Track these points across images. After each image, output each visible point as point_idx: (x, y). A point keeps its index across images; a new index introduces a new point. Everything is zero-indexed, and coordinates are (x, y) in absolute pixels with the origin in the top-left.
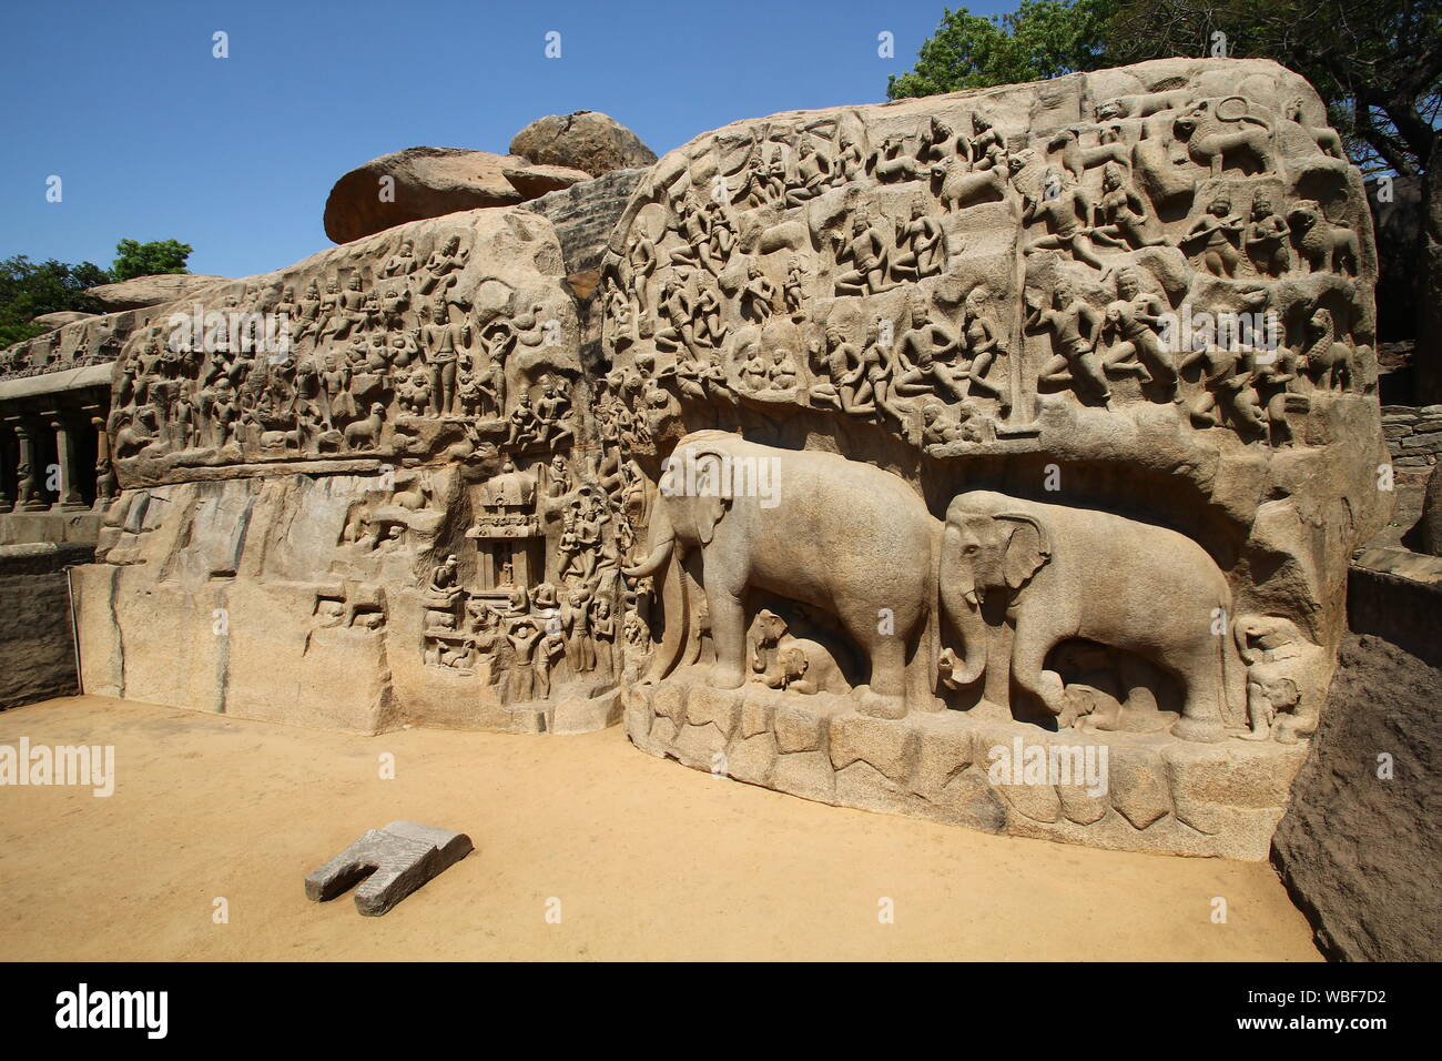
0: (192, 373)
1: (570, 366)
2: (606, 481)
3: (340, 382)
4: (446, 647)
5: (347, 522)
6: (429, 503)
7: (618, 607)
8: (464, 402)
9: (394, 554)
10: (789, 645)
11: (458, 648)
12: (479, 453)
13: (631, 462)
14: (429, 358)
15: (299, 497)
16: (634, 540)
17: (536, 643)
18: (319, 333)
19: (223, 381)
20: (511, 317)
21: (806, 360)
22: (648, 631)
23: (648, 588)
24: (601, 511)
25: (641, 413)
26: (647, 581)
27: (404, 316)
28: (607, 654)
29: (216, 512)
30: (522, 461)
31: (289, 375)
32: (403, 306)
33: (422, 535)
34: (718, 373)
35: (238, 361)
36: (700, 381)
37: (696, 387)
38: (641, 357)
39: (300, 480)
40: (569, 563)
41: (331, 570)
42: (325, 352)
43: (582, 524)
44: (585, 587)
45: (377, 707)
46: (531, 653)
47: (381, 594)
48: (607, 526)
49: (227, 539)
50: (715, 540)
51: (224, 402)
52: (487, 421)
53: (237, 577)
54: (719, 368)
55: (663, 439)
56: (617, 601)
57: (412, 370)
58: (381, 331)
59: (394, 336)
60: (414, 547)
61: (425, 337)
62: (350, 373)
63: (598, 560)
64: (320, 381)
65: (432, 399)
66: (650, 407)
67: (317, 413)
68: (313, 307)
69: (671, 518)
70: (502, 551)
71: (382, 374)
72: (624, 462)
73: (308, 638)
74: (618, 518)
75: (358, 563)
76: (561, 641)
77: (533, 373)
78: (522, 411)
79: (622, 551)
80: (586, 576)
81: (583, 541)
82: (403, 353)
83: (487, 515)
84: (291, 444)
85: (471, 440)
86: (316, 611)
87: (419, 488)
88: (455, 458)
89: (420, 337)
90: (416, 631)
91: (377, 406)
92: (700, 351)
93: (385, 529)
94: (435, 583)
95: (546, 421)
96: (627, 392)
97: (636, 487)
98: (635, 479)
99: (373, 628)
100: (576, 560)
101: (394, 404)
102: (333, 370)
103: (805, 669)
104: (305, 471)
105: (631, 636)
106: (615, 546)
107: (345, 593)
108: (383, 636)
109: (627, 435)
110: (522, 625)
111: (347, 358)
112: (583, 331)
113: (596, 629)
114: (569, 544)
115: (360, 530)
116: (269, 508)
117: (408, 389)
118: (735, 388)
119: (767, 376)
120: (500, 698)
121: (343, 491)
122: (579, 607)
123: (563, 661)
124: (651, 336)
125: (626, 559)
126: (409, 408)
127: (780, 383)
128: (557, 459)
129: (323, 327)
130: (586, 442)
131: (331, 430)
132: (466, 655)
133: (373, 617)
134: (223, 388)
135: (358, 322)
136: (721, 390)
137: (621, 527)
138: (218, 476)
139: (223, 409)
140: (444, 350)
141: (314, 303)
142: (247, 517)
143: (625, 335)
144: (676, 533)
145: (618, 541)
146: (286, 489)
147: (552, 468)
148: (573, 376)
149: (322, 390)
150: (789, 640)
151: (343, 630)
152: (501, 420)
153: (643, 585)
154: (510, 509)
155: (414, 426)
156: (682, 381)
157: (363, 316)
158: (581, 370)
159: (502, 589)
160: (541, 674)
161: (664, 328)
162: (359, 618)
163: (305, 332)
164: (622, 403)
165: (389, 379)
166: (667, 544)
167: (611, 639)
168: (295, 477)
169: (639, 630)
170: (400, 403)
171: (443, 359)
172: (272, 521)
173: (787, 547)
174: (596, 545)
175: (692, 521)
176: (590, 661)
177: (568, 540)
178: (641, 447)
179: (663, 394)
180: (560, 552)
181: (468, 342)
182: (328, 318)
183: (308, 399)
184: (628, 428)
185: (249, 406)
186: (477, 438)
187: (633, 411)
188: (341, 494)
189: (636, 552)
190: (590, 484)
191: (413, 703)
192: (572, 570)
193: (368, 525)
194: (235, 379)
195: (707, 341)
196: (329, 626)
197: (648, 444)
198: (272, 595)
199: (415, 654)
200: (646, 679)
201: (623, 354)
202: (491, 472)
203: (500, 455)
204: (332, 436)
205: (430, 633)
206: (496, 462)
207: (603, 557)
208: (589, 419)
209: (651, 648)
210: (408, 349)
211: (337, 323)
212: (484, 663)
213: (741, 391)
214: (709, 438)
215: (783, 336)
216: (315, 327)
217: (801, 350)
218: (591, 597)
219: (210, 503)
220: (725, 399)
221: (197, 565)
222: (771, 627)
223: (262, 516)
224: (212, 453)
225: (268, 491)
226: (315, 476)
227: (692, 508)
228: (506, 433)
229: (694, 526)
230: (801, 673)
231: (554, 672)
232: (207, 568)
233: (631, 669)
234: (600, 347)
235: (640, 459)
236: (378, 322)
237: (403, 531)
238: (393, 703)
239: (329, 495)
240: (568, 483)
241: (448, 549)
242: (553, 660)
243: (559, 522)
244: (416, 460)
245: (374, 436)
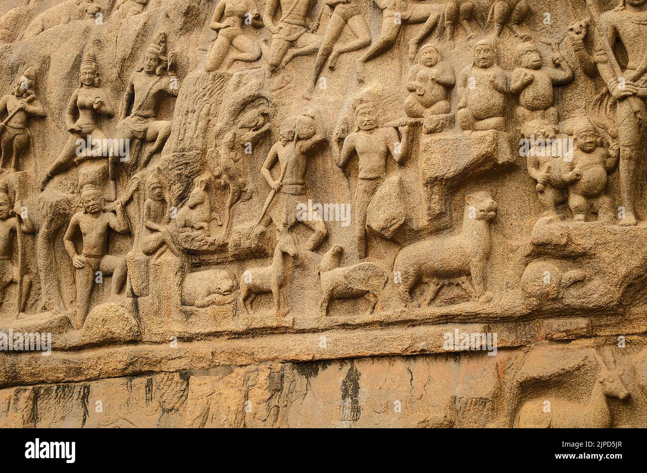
3: (387, 154)
18: (328, 52)
19: (90, 170)
31: (259, 145)
35: (129, 124)
42: (344, 90)
51: (96, 213)
61: (602, 41)
62: (415, 132)
65: (622, 180)
67: (320, 226)
71: (498, 128)
82: (543, 80)
89: (588, 41)
91: (484, 201)
102: (370, 127)
129: (335, 38)
135: (420, 22)
138: (78, 371)
139: (92, 227)
155: (583, 243)
163: (293, 51)
165: (513, 140)
168: (267, 369)
183: (300, 194)
204: (362, 274)
210: (551, 71)
216: (312, 39)
225: (202, 402)
236: (470, 18)
244: (582, 323)
245: (474, 272)
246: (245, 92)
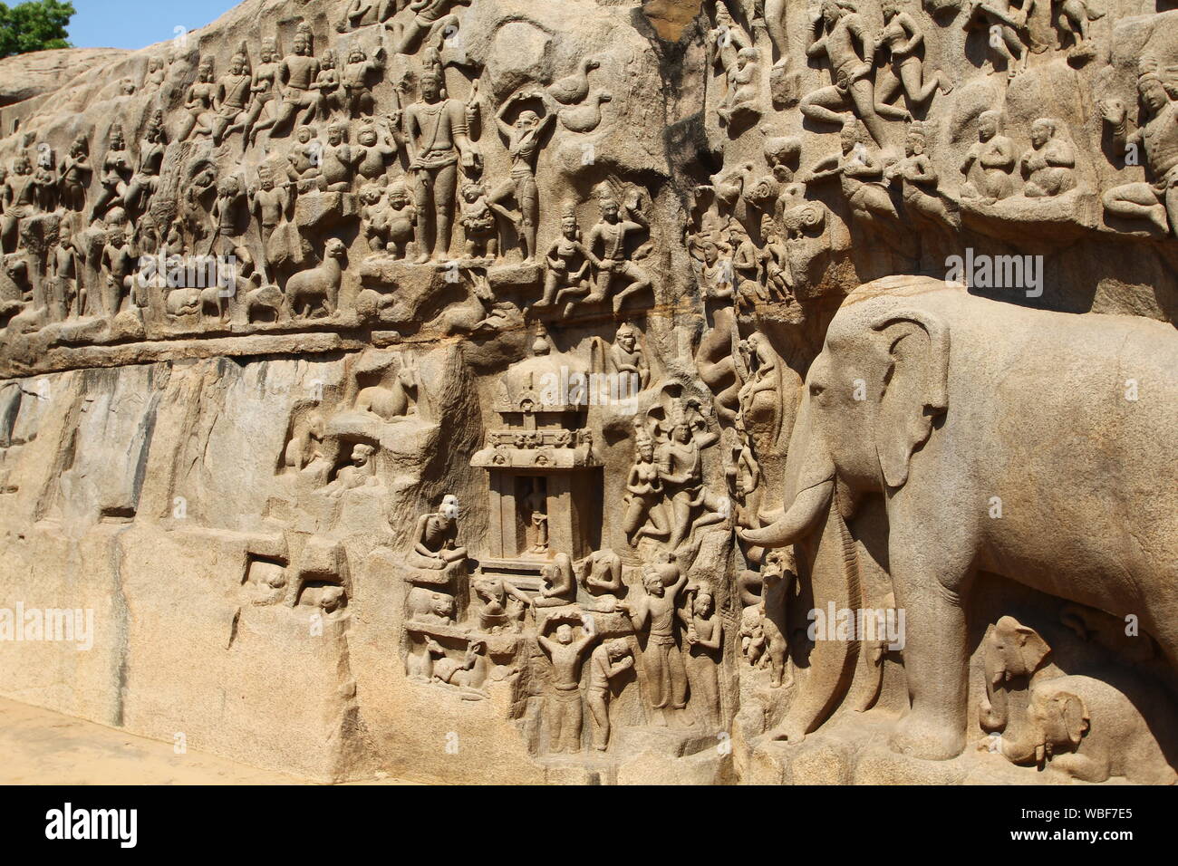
0: (76, 202)
1: (649, 163)
2: (711, 370)
3: (279, 207)
4: (440, 650)
5: (289, 436)
6: (413, 407)
7: (728, 598)
8: (469, 233)
9: (358, 490)
10: (1052, 685)
11: (458, 653)
12: (494, 321)
13: (756, 335)
14: (414, 161)
15: (221, 392)
16: (760, 479)
17: (586, 653)
18: (250, 127)
20: (547, 83)
21: (1096, 139)
22: (784, 645)
23: (786, 566)
24: (701, 425)
25: (774, 247)
26: (784, 553)
27: (377, 92)
28: (709, 681)
29: (107, 416)
30: (564, 333)
31: (207, 199)
32: (374, 76)
33: (402, 460)
34: (920, 168)
35: (138, 179)
36: (886, 183)
37: (878, 196)
38: (776, 143)
39: (222, 367)
40: (643, 517)
41: (266, 513)
42: (258, 159)
43: (667, 447)
44: (672, 559)
45: (336, 740)
46: (578, 670)
47: (340, 555)
48: (712, 451)
49: (122, 459)
50: (911, 483)
51: (118, 245)
52: (506, 266)
53: (137, 518)
54: (923, 158)
55: (815, 293)
56: (728, 588)
57: (387, 182)
58: (340, 119)
59: (360, 126)
60: (390, 480)
61: (408, 126)
62: (294, 192)
63: (695, 512)
64: (251, 205)
65: (418, 230)
66: (793, 234)
67: (246, 258)
68: (242, 86)
69: (830, 439)
70: (531, 491)
71: (342, 190)
72: (744, 335)
73: (236, 620)
74: (731, 438)
75: (305, 503)
76: (629, 652)
77: (583, 180)
78: (565, 246)
79: (738, 498)
80: (674, 539)
81: (669, 477)
82: (373, 154)
83: (505, 429)
84: (210, 308)
85: (481, 299)
86: (246, 578)
87: (397, 383)
88: (454, 330)
89: (399, 126)
90: (393, 622)
91: (333, 243)
92: (885, 127)
93: (346, 449)
94: (423, 540)
95: (606, 263)
96: (750, 207)
97: (766, 381)
98: (762, 367)
99: (330, 610)
100: (656, 511)
101: (360, 240)
102: (268, 187)
103: (1084, 734)
104: (229, 352)
105: (752, 651)
106: (725, 488)
107: (286, 550)
108: (344, 624)
109: (750, 287)
110: (562, 621)
111: (290, 167)
112: (671, 101)
113: (690, 636)
114: (645, 482)
115: (308, 449)
116: (179, 411)
117: (381, 214)
118: (953, 194)
119: (1017, 171)
120: (526, 743)
121: (284, 384)
122: (661, 595)
123: (631, 688)
124: (793, 104)
125: (745, 513)
126: (382, 247)
127: (1044, 184)
128: (624, 330)
129: (256, 118)
130: (676, 301)
131: (265, 285)
132: (472, 666)
133: (328, 593)
134: (117, 223)
135: (306, 107)
136: (926, 200)
137: (736, 454)
138: (110, 359)
140: (438, 145)
141: (242, 80)
142: (150, 425)
143: (746, 104)
144: (838, 468)
145: (732, 479)
146: (202, 381)
147: (616, 347)
148: (652, 182)
149: (254, 221)
150: (1053, 676)
151: (284, 610)
152: (531, 263)
153: (775, 560)
154: (543, 418)
155: (390, 276)
156: (853, 186)
157: (313, 96)
158: (666, 171)
159: (530, 557)
160: (595, 707)
161: (819, 87)
162: (308, 592)
163: (230, 127)
164: (739, 227)
165: (353, 200)
166: (821, 488)
167: (716, 655)
168: (216, 361)
169: (767, 641)
170: (369, 237)
171: (437, 162)
172: (184, 432)
173: (1054, 498)
174: (692, 486)
175: (868, 445)
176: (679, 691)
177: (642, 475)
178: (774, 308)
179: (817, 209)
180: (629, 497)
181: (475, 131)
182: (263, 103)
183: (232, 235)
184: (750, 273)
185: (151, 250)
186: (489, 294)
187: (760, 242)
188: (280, 390)
189: (763, 502)
190: (682, 376)
191: (390, 737)
192: (648, 528)
193: (321, 441)
194: (133, 209)
195: (899, 107)
196: (265, 603)
197: (788, 302)
198: (185, 549)
199: (392, 656)
200: (778, 731)
201: (742, 139)
202: (513, 354)
203: (528, 324)
204: (266, 295)
205: (416, 624)
206: (521, 336)
207: (704, 508)
208: (681, 259)
209: (789, 675)
210: (381, 147)
211: (276, 110)
212: (500, 680)
213: (965, 202)
214: (904, 291)
215: (1050, 94)
216: (243, 118)
217: (1086, 119)
218: (682, 578)
219: (99, 400)
220: (934, 216)
221: (84, 497)
222: (1016, 647)
223: (170, 423)
224: (101, 325)
225: (176, 384)
226: (243, 360)
227: (869, 418)
228: (539, 285)
229: (872, 454)
230: (1075, 739)
231: (616, 705)
232: (96, 502)
233: (751, 710)
234: (701, 129)
235: (773, 331)
236: (336, 105)
237: (373, 453)
238: (359, 734)
239: (263, 391)
240: (643, 373)
241: (442, 484)
242: (616, 685)
243: (626, 443)
244: (393, 333)
245: (329, 295)
246: (197, 158)
